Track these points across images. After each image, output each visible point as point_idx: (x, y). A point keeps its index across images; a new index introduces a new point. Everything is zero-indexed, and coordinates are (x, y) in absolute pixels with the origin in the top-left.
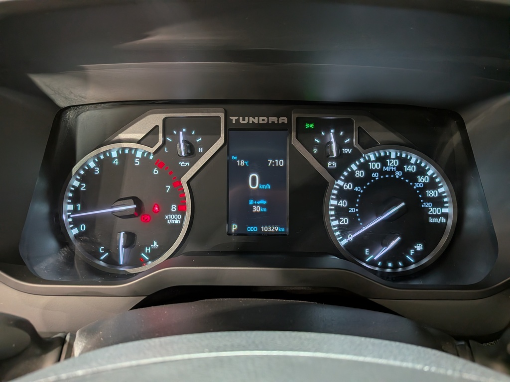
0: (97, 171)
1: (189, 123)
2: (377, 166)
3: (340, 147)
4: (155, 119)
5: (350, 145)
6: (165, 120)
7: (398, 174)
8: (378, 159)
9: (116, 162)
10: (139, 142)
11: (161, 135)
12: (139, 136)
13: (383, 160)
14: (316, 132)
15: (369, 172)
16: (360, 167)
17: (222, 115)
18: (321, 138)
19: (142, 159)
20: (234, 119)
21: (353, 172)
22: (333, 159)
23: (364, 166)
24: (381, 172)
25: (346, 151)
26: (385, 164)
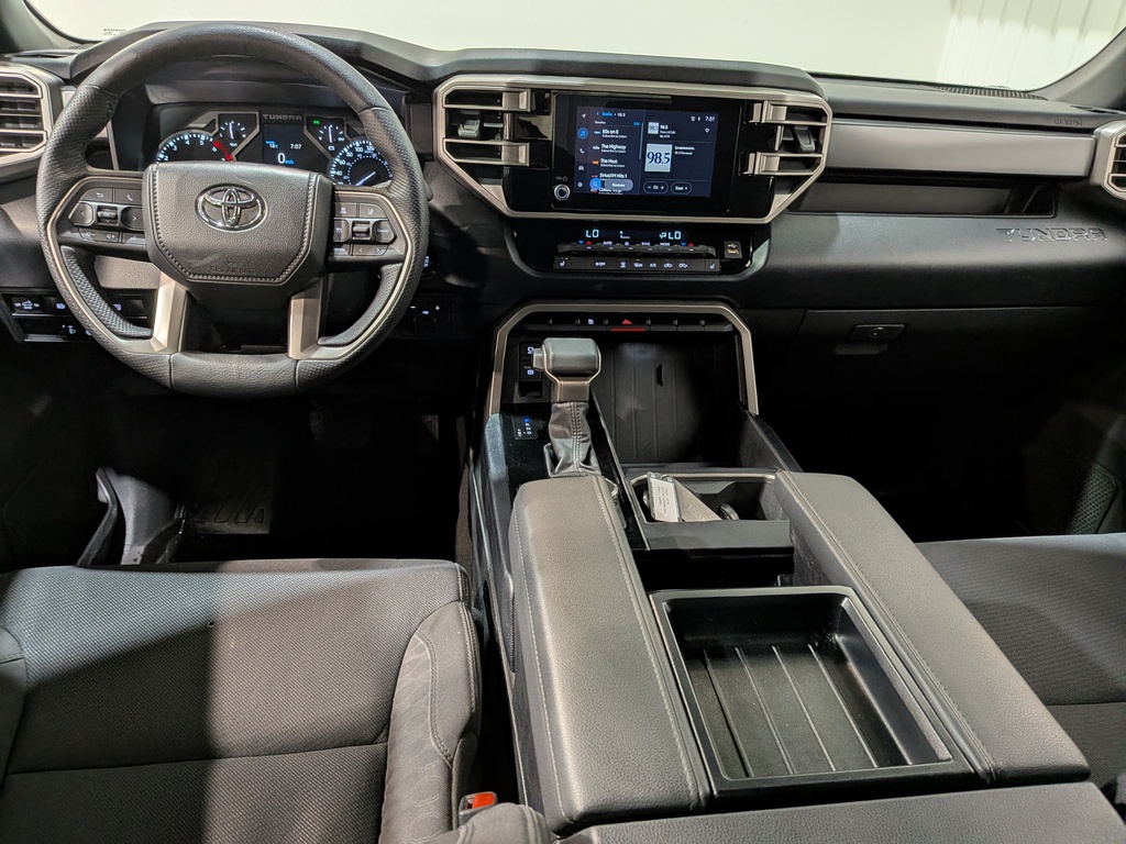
0: (175, 149)
1: (236, 118)
2: (361, 150)
3: (335, 136)
4: (213, 115)
5: (342, 136)
6: (219, 115)
7: (374, 155)
8: (361, 146)
9: (188, 143)
10: (203, 129)
11: (217, 126)
12: (203, 126)
13: (364, 146)
14: (320, 126)
15: (355, 153)
16: (350, 150)
17: (257, 113)
18: (323, 130)
19: (205, 141)
20: (266, 116)
21: (345, 153)
22: (331, 144)
23: (352, 150)
24: (363, 154)
25: (340, 139)
26: (365, 149)
